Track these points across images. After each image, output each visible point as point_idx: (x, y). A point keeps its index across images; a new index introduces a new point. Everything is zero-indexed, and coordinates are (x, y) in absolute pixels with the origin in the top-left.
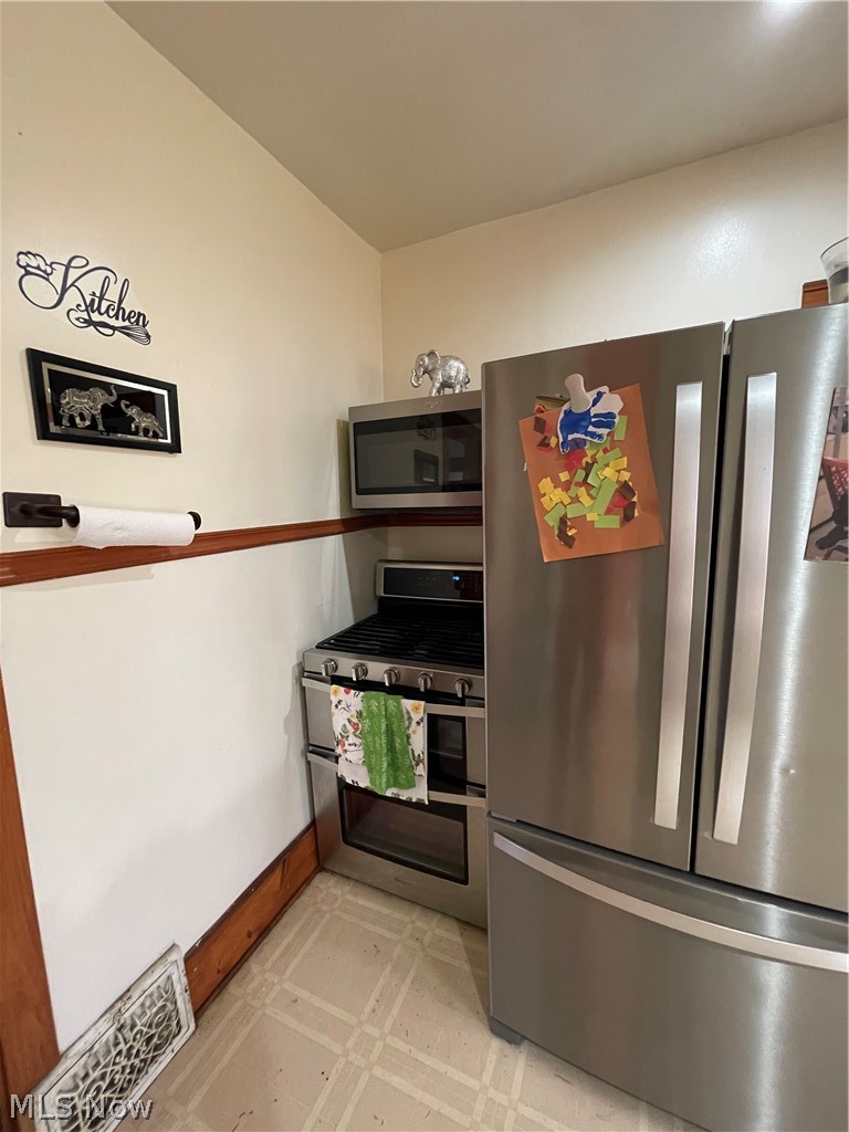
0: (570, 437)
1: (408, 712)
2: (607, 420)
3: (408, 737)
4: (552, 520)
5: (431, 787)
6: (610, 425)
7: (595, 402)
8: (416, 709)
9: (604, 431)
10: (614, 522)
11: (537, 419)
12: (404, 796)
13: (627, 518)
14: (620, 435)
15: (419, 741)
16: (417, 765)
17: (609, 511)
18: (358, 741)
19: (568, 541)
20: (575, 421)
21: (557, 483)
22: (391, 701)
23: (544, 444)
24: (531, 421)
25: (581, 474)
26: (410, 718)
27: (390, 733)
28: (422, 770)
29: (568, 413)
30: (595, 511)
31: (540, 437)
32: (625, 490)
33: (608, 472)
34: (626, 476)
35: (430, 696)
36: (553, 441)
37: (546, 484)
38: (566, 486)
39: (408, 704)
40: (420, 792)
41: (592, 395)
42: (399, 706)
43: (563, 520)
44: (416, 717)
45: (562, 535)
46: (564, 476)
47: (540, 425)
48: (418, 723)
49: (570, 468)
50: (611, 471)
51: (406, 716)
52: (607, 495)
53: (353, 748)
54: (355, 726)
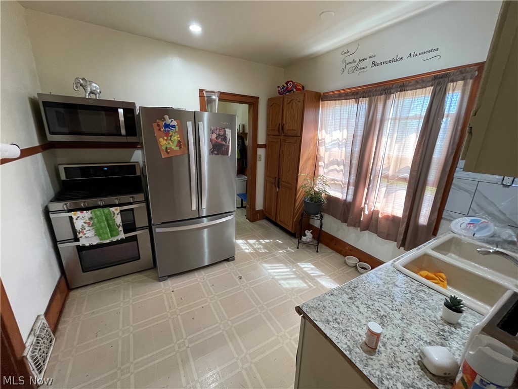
0: (166, 129)
1: (113, 212)
2: (174, 126)
3: (114, 220)
4: (164, 148)
5: (125, 232)
6: (175, 128)
7: (171, 122)
8: (117, 210)
9: (174, 129)
10: (178, 148)
11: (158, 124)
12: (115, 239)
13: (180, 148)
14: (177, 130)
15: (118, 220)
16: (119, 227)
17: (177, 146)
18: (91, 228)
19: (168, 153)
20: (167, 126)
21: (164, 139)
22: (106, 210)
23: (160, 130)
24: (156, 124)
25: (169, 138)
26: (114, 213)
27: (107, 220)
28: (121, 228)
29: (165, 124)
30: (174, 146)
31: (158, 128)
32: (179, 142)
33: (175, 138)
34: (179, 139)
35: (120, 205)
36: (162, 129)
37: (161, 139)
38: (166, 140)
39: (113, 209)
40: (122, 236)
41: (170, 120)
42: (109, 211)
43: (166, 148)
44: (116, 212)
45: (167, 151)
46: (165, 138)
47: (158, 125)
48: (118, 214)
49: (167, 136)
50: (176, 138)
51: (112, 213)
52: (176, 143)
53: (88, 232)
54: (89, 224)
